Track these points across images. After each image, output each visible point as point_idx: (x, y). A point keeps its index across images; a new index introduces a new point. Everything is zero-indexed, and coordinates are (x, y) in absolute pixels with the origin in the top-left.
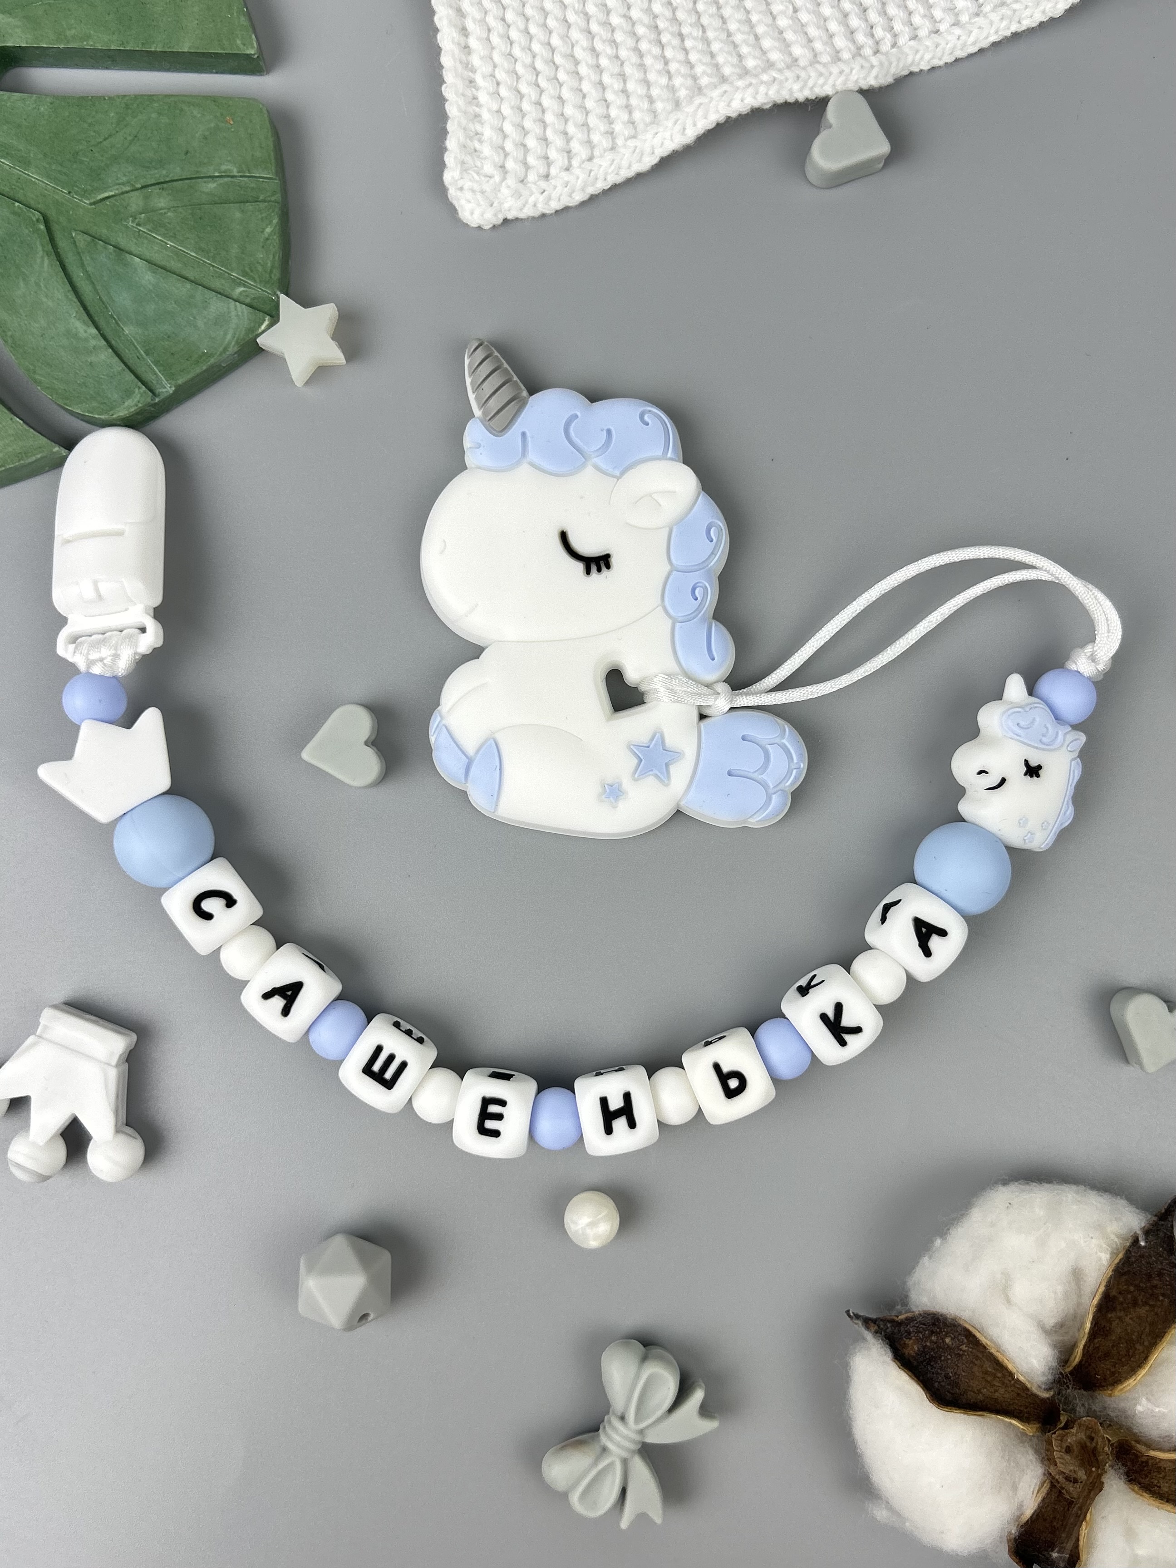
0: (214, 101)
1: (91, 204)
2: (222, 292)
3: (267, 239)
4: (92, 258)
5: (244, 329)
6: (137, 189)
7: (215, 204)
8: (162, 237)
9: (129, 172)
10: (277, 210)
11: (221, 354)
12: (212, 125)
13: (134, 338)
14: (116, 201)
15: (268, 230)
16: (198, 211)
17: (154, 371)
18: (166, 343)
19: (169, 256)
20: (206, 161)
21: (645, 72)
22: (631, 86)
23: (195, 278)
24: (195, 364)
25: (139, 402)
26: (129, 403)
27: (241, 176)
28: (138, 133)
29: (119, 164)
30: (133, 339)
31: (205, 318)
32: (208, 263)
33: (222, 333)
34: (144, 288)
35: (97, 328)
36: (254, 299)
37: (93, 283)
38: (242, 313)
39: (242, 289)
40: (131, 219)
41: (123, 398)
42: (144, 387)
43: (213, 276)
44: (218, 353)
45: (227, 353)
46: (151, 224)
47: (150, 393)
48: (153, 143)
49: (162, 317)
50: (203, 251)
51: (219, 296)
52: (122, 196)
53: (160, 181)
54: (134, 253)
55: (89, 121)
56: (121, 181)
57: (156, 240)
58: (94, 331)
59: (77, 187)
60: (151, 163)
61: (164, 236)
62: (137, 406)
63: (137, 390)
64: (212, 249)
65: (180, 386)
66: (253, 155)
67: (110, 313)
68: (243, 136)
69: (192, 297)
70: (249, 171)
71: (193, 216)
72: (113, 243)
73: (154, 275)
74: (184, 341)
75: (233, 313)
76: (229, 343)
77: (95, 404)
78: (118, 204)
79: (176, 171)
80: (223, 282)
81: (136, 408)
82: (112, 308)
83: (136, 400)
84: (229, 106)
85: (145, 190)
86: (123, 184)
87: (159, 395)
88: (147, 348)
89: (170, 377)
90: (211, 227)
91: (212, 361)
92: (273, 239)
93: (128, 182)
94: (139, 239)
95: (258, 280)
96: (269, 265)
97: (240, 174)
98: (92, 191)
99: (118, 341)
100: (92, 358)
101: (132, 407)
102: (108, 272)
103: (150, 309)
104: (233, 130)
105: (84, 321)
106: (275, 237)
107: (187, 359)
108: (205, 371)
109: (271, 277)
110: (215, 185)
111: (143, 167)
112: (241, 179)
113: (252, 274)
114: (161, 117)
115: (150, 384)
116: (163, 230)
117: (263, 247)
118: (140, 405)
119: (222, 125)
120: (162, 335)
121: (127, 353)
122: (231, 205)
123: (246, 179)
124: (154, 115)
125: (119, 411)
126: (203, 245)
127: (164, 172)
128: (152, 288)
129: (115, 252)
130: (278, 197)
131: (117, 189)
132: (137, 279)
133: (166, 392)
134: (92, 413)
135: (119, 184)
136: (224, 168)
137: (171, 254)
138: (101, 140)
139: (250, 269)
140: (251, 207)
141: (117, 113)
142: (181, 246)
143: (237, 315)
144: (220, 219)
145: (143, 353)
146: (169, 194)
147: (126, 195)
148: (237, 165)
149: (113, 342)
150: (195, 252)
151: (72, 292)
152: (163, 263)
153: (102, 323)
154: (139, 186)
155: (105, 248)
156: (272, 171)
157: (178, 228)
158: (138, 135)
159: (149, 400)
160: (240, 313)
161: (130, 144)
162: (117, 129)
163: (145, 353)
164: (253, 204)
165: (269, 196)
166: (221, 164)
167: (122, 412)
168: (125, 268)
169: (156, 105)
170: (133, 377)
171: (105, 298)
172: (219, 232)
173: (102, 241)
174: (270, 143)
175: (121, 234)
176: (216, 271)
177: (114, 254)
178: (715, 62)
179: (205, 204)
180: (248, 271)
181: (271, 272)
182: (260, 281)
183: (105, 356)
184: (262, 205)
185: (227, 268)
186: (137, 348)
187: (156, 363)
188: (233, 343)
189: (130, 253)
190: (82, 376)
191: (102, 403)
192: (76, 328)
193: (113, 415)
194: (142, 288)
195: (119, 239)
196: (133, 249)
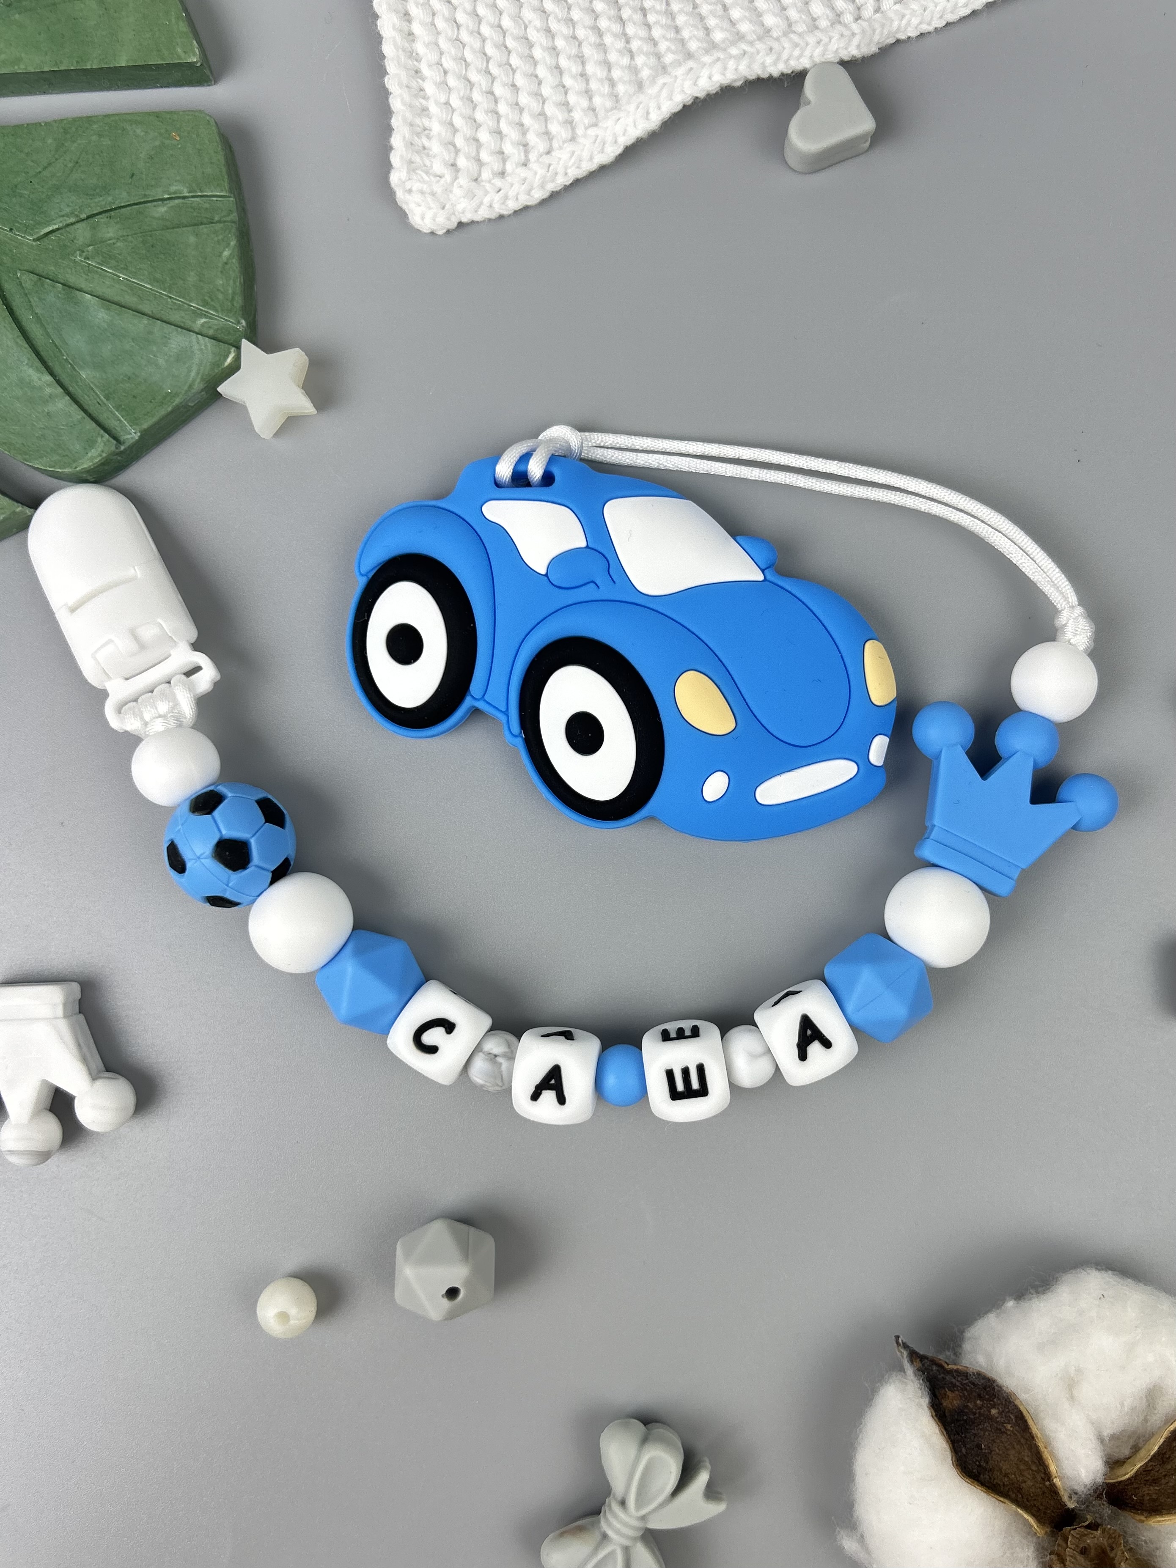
0: (157, 117)
1: (34, 240)
2: (182, 325)
3: (226, 263)
4: (40, 299)
5: (208, 364)
6: (83, 220)
7: (168, 229)
8: (114, 271)
9: (72, 202)
10: (233, 230)
11: (187, 392)
12: (157, 143)
13: (92, 382)
14: (61, 234)
15: (226, 253)
16: (149, 238)
17: (117, 417)
18: (127, 385)
19: (122, 290)
20: (153, 183)
21: (605, 53)
22: (590, 69)
23: (152, 312)
24: (159, 406)
25: (103, 452)
26: (93, 453)
27: (193, 197)
28: (79, 159)
29: (61, 194)
30: (92, 385)
31: (166, 355)
32: (165, 295)
33: (185, 370)
34: (98, 327)
35: (52, 374)
36: (218, 329)
37: (42, 325)
38: (206, 346)
39: (203, 320)
40: (78, 252)
41: (85, 449)
42: (106, 435)
43: (171, 309)
44: (183, 392)
45: (193, 391)
46: (101, 258)
47: (115, 442)
48: (95, 169)
49: (120, 357)
50: (158, 282)
51: (179, 329)
52: (67, 229)
53: (105, 209)
54: (85, 290)
55: (26, 151)
56: (64, 212)
57: (108, 274)
58: (48, 378)
59: (18, 222)
60: (95, 191)
61: (115, 268)
62: (101, 456)
63: (99, 440)
64: (168, 279)
65: (145, 430)
66: (203, 173)
67: (65, 358)
68: (190, 152)
69: (150, 333)
70: (200, 190)
71: (144, 244)
72: (62, 281)
73: (107, 311)
74: (145, 382)
75: (196, 347)
76: (194, 381)
77: (56, 458)
78: (63, 237)
79: (122, 196)
80: (183, 314)
81: (100, 458)
82: (65, 352)
83: (100, 450)
84: (174, 121)
85: (91, 221)
86: (67, 215)
87: (124, 443)
88: (107, 392)
89: (134, 422)
90: (164, 254)
91: (177, 401)
92: (232, 262)
93: (72, 213)
94: (89, 274)
95: (219, 309)
96: (230, 291)
97: (191, 194)
98: (34, 226)
99: (76, 386)
100: (50, 408)
101: (95, 458)
102: (58, 312)
103: (106, 350)
104: (179, 146)
105: (37, 367)
106: (234, 261)
107: (151, 402)
108: (172, 412)
109: (233, 305)
110: (165, 208)
111: (87, 195)
112: (193, 199)
113: (212, 303)
114: (102, 139)
115: (114, 431)
116: (113, 262)
117: (222, 272)
118: (104, 455)
119: (167, 142)
120: (122, 377)
121: (86, 400)
122: (184, 229)
123: (198, 199)
124: (94, 138)
125: (83, 463)
126: (158, 276)
127: (110, 199)
128: (105, 326)
129: (64, 290)
130: (234, 216)
131: (61, 222)
132: (90, 318)
133: (132, 438)
134: (53, 467)
135: (63, 216)
136: (173, 188)
137: (124, 288)
138: (39, 169)
139: (210, 297)
140: (205, 230)
141: (55, 139)
142: (134, 278)
143: (201, 350)
144: (174, 245)
145: (103, 399)
146: (117, 223)
147: (71, 227)
148: (187, 185)
149: (71, 389)
150: (149, 284)
151: (22, 338)
152: (117, 299)
153: (57, 370)
154: (83, 216)
155: (53, 287)
156: (225, 188)
157: (129, 259)
158: (79, 161)
159: (113, 448)
160: (203, 347)
161: (72, 172)
162: (57, 156)
163: (104, 398)
164: (207, 226)
165: (224, 216)
166: (170, 185)
167: (85, 464)
168: (76, 307)
169: (95, 126)
170: (94, 425)
171: (57, 342)
172: (174, 260)
173: (50, 280)
174: (220, 158)
175: (69, 271)
176: (175, 304)
177: (63, 292)
178: (681, 37)
179: (157, 230)
180: (209, 300)
181: (233, 299)
182: (222, 310)
183: (63, 404)
184: (218, 226)
185: (185, 299)
186: (97, 394)
187: (118, 408)
188: (198, 380)
189: (81, 290)
190: (40, 428)
191: (64, 456)
192: (29, 376)
193: (76, 468)
194: (96, 328)
195: (67, 275)
196: (83, 285)
